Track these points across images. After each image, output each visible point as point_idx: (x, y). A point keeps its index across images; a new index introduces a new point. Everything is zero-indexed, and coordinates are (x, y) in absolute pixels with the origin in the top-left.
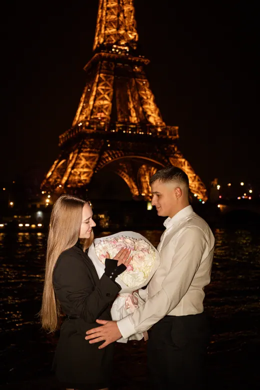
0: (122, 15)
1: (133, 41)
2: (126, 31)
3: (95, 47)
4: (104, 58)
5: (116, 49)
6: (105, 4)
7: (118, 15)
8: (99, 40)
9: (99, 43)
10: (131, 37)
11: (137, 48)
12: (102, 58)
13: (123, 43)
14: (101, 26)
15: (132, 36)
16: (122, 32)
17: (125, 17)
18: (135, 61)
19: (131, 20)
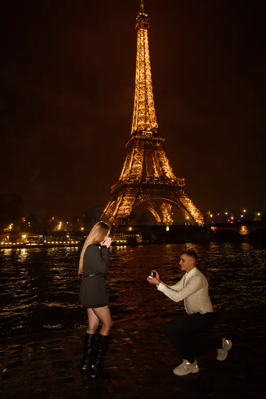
0: (147, 113)
1: (154, 128)
2: (150, 122)
3: (132, 133)
4: (138, 139)
5: (145, 133)
6: (137, 108)
7: (146, 114)
8: (134, 128)
9: (134, 130)
10: (154, 126)
11: (157, 133)
12: (136, 139)
13: (149, 129)
14: (135, 120)
15: (155, 125)
16: (148, 123)
17: (149, 115)
18: (156, 140)
19: (153, 116)
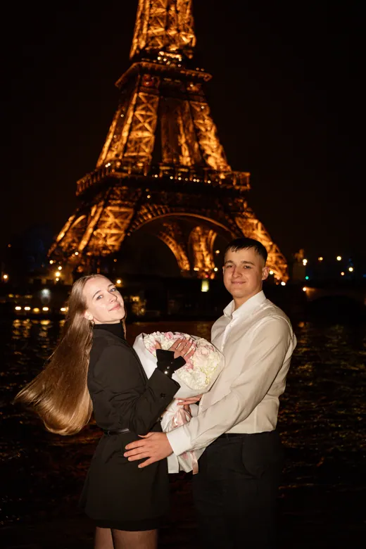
0: (173, 9)
1: (187, 46)
2: (179, 31)
3: (132, 54)
5: (163, 57)
7: (168, 9)
8: (138, 43)
9: (138, 47)
10: (186, 40)
11: (193, 57)
12: (143, 71)
13: (173, 48)
14: (142, 23)
15: (188, 39)
16: (172, 33)
17: (177, 12)
18: (190, 75)
19: (186, 16)
